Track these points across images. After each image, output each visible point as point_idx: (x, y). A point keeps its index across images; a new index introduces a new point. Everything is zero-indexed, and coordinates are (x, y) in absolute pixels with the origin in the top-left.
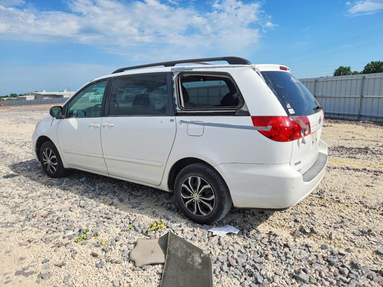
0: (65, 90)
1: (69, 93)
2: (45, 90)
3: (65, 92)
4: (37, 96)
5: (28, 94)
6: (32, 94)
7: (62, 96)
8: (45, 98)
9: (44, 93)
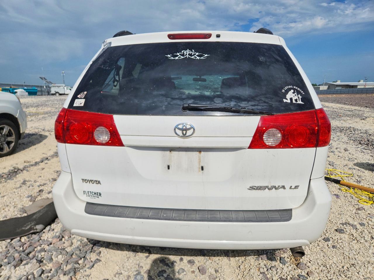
0: (362, 81)
1: (365, 83)
2: (340, 81)
3: (362, 82)
4: (330, 86)
5: (322, 85)
6: (326, 85)
7: (356, 86)
8: (337, 88)
9: (339, 83)
